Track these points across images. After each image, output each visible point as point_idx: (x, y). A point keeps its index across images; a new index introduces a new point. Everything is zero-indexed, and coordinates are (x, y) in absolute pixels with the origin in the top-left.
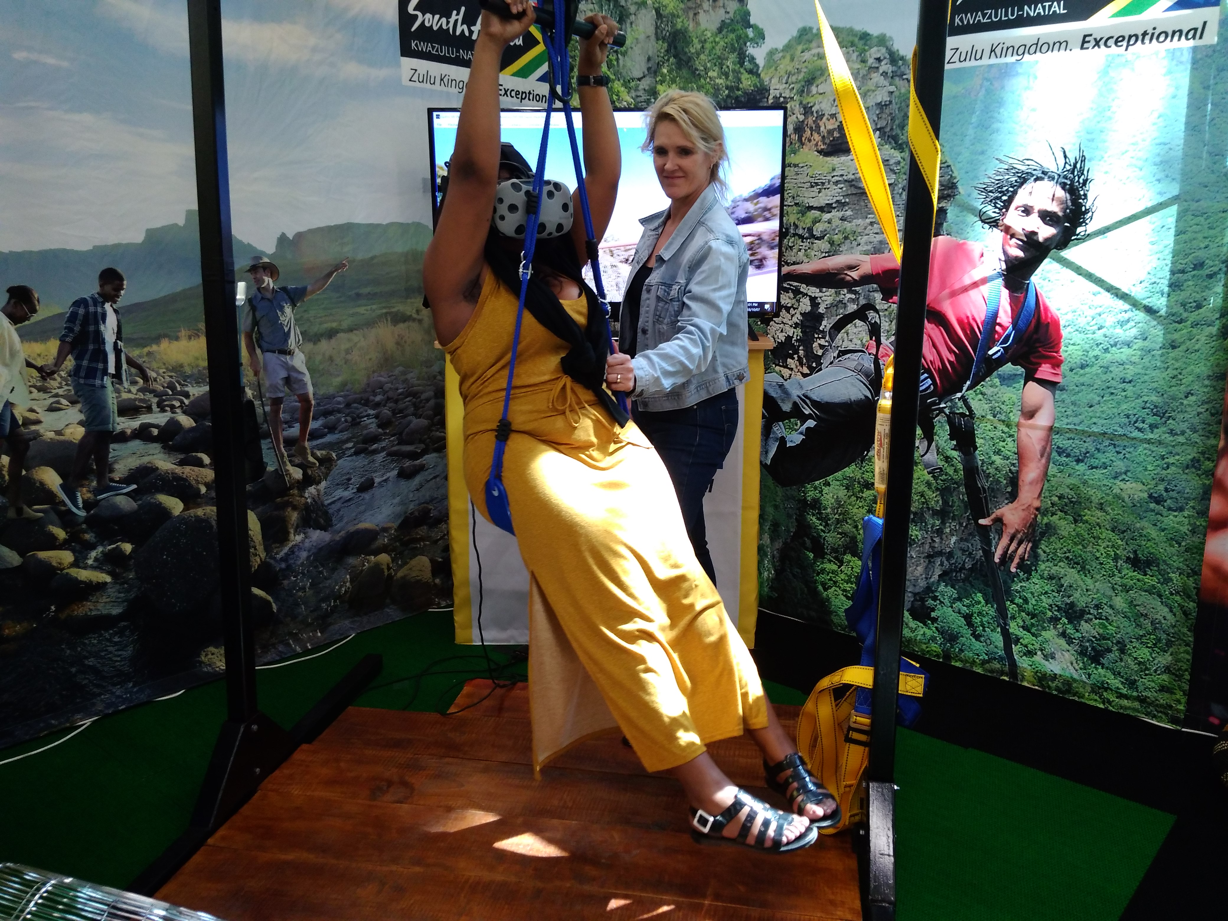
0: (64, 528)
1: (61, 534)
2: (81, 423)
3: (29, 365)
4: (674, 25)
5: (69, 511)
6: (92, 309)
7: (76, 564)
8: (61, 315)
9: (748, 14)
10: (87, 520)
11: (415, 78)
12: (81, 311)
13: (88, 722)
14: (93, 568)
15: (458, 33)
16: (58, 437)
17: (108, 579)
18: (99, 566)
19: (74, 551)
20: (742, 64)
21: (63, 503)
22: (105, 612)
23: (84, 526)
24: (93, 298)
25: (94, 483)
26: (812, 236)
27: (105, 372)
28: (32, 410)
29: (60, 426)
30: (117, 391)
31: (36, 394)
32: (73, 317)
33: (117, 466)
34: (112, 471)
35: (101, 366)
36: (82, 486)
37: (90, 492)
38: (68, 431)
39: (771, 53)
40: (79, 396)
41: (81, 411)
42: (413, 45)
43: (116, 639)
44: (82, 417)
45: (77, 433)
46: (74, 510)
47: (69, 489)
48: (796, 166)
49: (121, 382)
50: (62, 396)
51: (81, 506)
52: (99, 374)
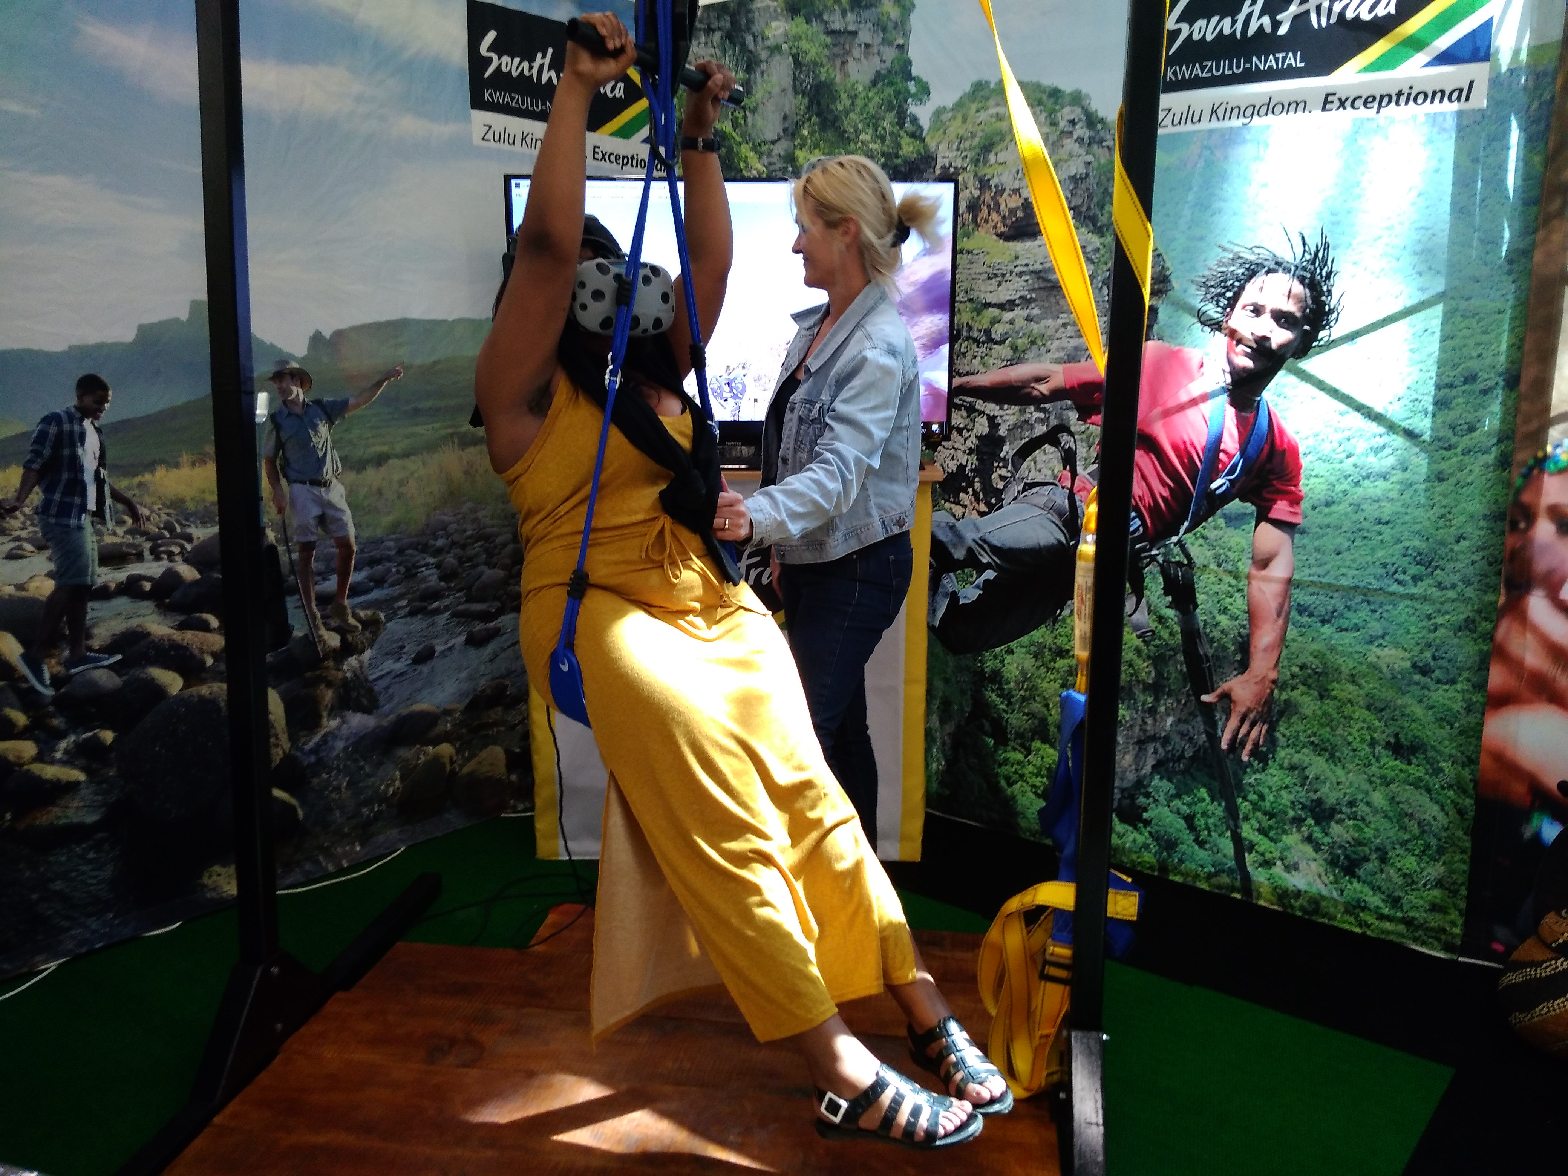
0: (25, 710)
1: (20, 718)
2: (50, 575)
4: (816, 76)
5: (32, 689)
6: (66, 427)
7: (39, 758)
8: (25, 435)
9: (908, 63)
10: (55, 701)
11: (490, 136)
12: (53, 430)
13: (53, 965)
14: (63, 763)
15: (544, 80)
16: (19, 593)
17: (81, 777)
18: (70, 760)
19: (37, 741)
20: (901, 125)
21: (24, 679)
22: (76, 820)
23: (51, 709)
24: (68, 413)
25: (67, 653)
26: (990, 340)
27: (83, 508)
29: (22, 578)
30: (98, 533)
32: (42, 437)
33: (96, 631)
34: (89, 636)
35: (77, 501)
36: (51, 656)
37: (60, 664)
38: (33, 585)
39: (939, 113)
40: (48, 540)
41: (50, 559)
42: (487, 95)
43: (91, 855)
44: (51, 566)
45: (43, 587)
46: (39, 687)
47: (33, 660)
48: (969, 252)
49: (103, 521)
50: (25, 540)
51: (48, 682)
52: (75, 512)
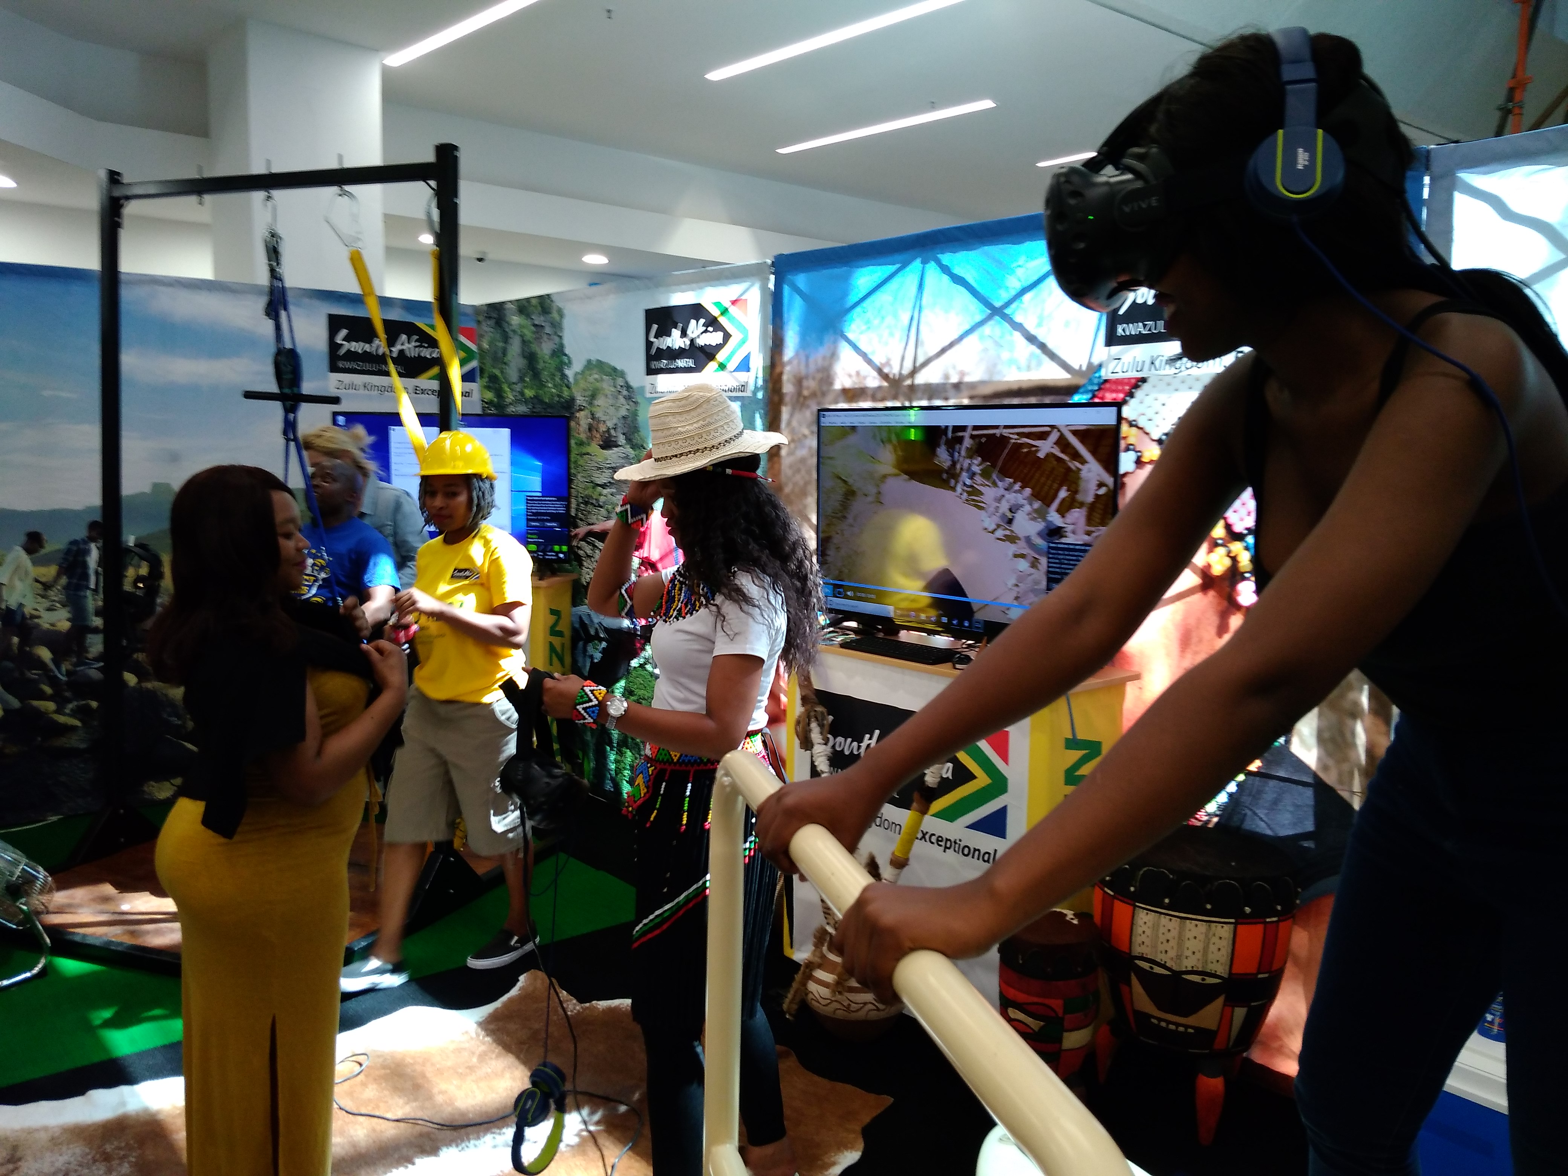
0: (51, 686)
3: (37, 581)
4: (530, 349)
6: (81, 547)
7: (58, 712)
9: (563, 346)
11: (341, 386)
16: (52, 628)
17: (79, 724)
18: (74, 714)
19: (56, 703)
20: (563, 380)
21: (51, 670)
22: (75, 746)
24: (83, 540)
25: (75, 659)
28: (36, 610)
31: (40, 599)
32: (68, 551)
35: (85, 583)
36: (67, 660)
38: (59, 624)
39: (576, 375)
40: (68, 602)
41: (69, 612)
43: (82, 765)
44: (68, 615)
46: (59, 675)
47: (57, 661)
48: (589, 454)
49: (98, 594)
52: (83, 589)
